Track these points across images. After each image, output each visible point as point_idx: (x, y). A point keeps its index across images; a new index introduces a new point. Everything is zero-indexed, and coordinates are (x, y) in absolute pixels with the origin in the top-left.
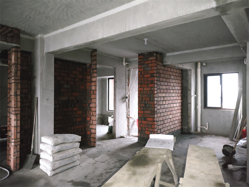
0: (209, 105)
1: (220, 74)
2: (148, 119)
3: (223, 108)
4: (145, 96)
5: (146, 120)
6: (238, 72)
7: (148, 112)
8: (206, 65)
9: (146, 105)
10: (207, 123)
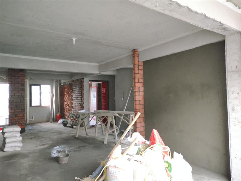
0: (33, 105)
1: (40, 85)
2: (18, 115)
3: (42, 106)
4: (16, 99)
5: (17, 116)
6: (50, 85)
7: (19, 110)
9: (16, 106)
10: (33, 116)
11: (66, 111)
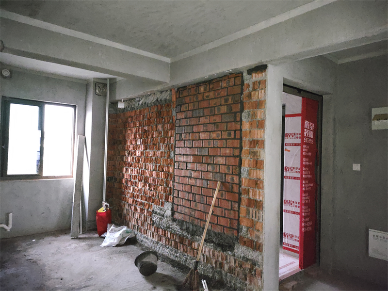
0: (11, 171)
3: (44, 175)
8: (10, 77)
10: (11, 215)
11: (131, 201)
